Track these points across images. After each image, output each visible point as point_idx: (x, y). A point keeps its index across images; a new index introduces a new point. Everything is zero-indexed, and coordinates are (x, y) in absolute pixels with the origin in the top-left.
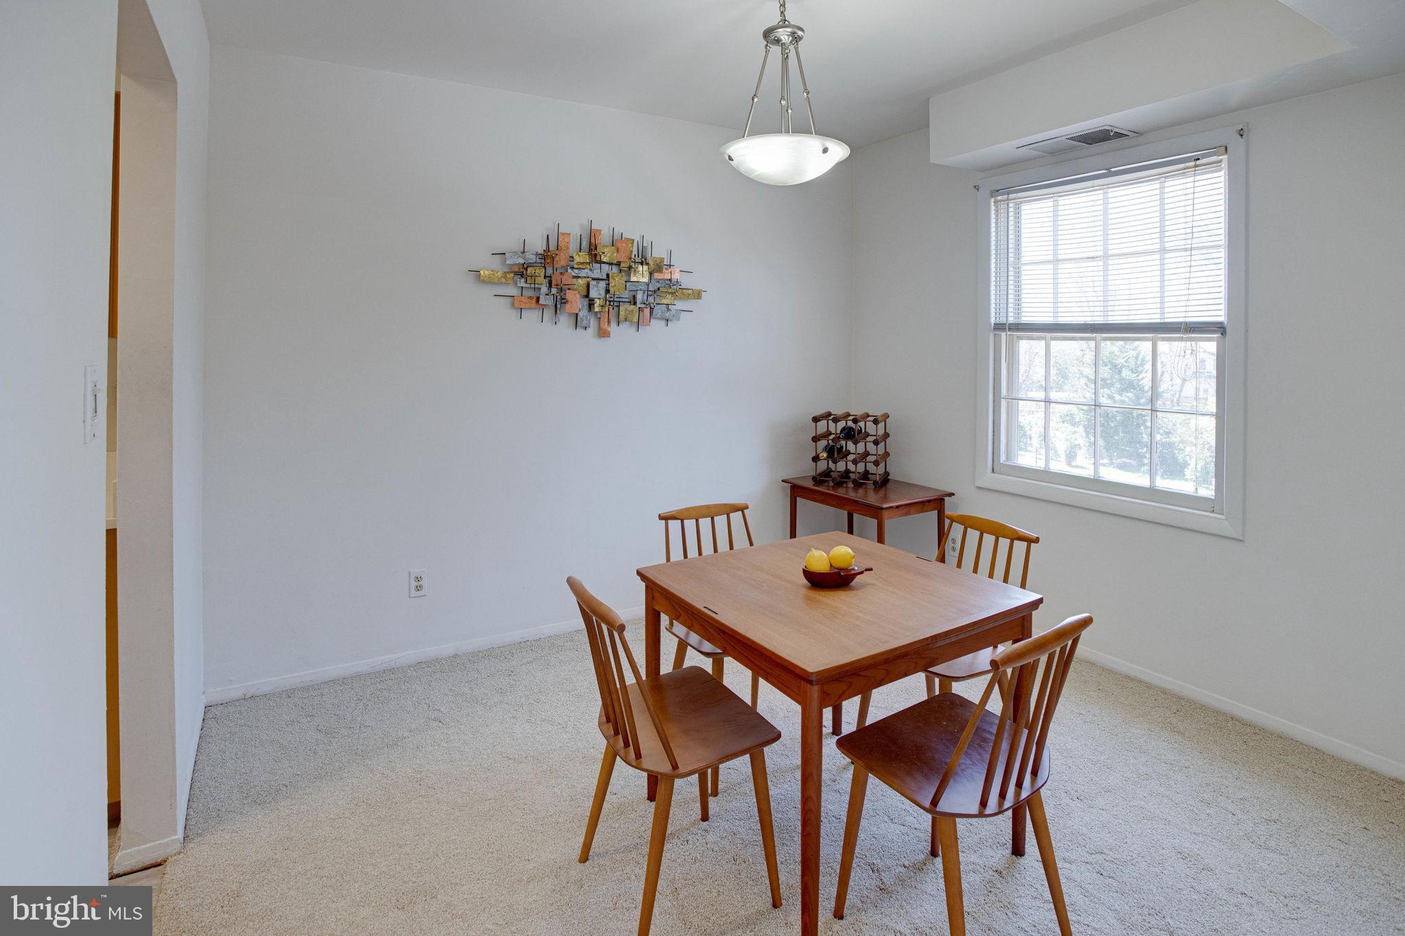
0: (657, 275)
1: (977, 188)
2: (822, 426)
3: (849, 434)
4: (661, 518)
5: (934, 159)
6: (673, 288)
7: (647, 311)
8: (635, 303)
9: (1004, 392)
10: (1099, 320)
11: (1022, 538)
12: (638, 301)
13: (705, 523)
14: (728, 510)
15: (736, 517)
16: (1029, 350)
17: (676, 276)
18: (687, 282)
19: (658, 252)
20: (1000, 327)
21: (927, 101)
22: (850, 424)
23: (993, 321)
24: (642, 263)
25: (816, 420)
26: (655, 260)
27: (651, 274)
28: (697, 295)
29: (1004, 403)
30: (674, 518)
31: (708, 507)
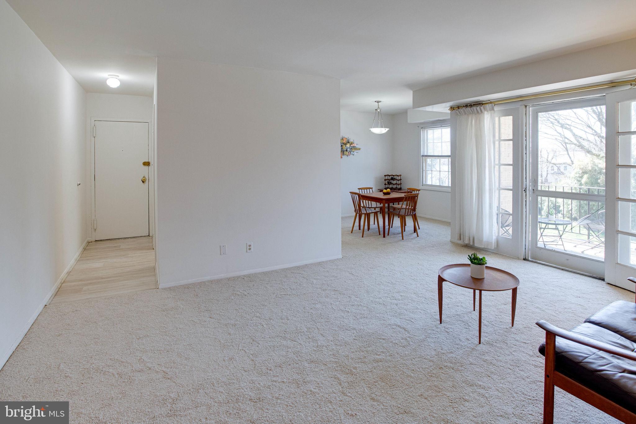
0: (351, 145)
1: (418, 127)
2: (387, 178)
3: (392, 179)
4: (358, 189)
5: (409, 121)
6: (355, 148)
7: (350, 153)
8: (347, 151)
9: (424, 169)
10: (440, 154)
11: (418, 190)
12: (348, 151)
13: (365, 190)
14: (370, 188)
15: (371, 190)
16: (429, 160)
17: (355, 145)
18: (357, 146)
19: (351, 141)
20: (423, 156)
21: (407, 110)
22: (393, 177)
23: (422, 155)
24: (348, 143)
25: (385, 176)
26: (351, 142)
27: (350, 145)
28: (360, 149)
29: (424, 171)
30: (361, 189)
31: (366, 188)
